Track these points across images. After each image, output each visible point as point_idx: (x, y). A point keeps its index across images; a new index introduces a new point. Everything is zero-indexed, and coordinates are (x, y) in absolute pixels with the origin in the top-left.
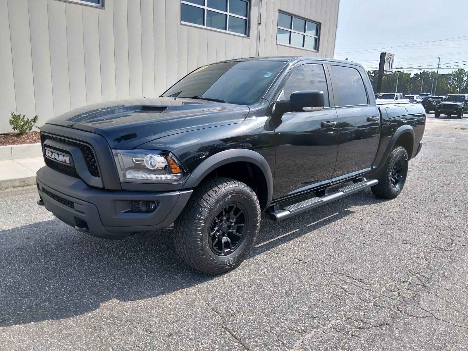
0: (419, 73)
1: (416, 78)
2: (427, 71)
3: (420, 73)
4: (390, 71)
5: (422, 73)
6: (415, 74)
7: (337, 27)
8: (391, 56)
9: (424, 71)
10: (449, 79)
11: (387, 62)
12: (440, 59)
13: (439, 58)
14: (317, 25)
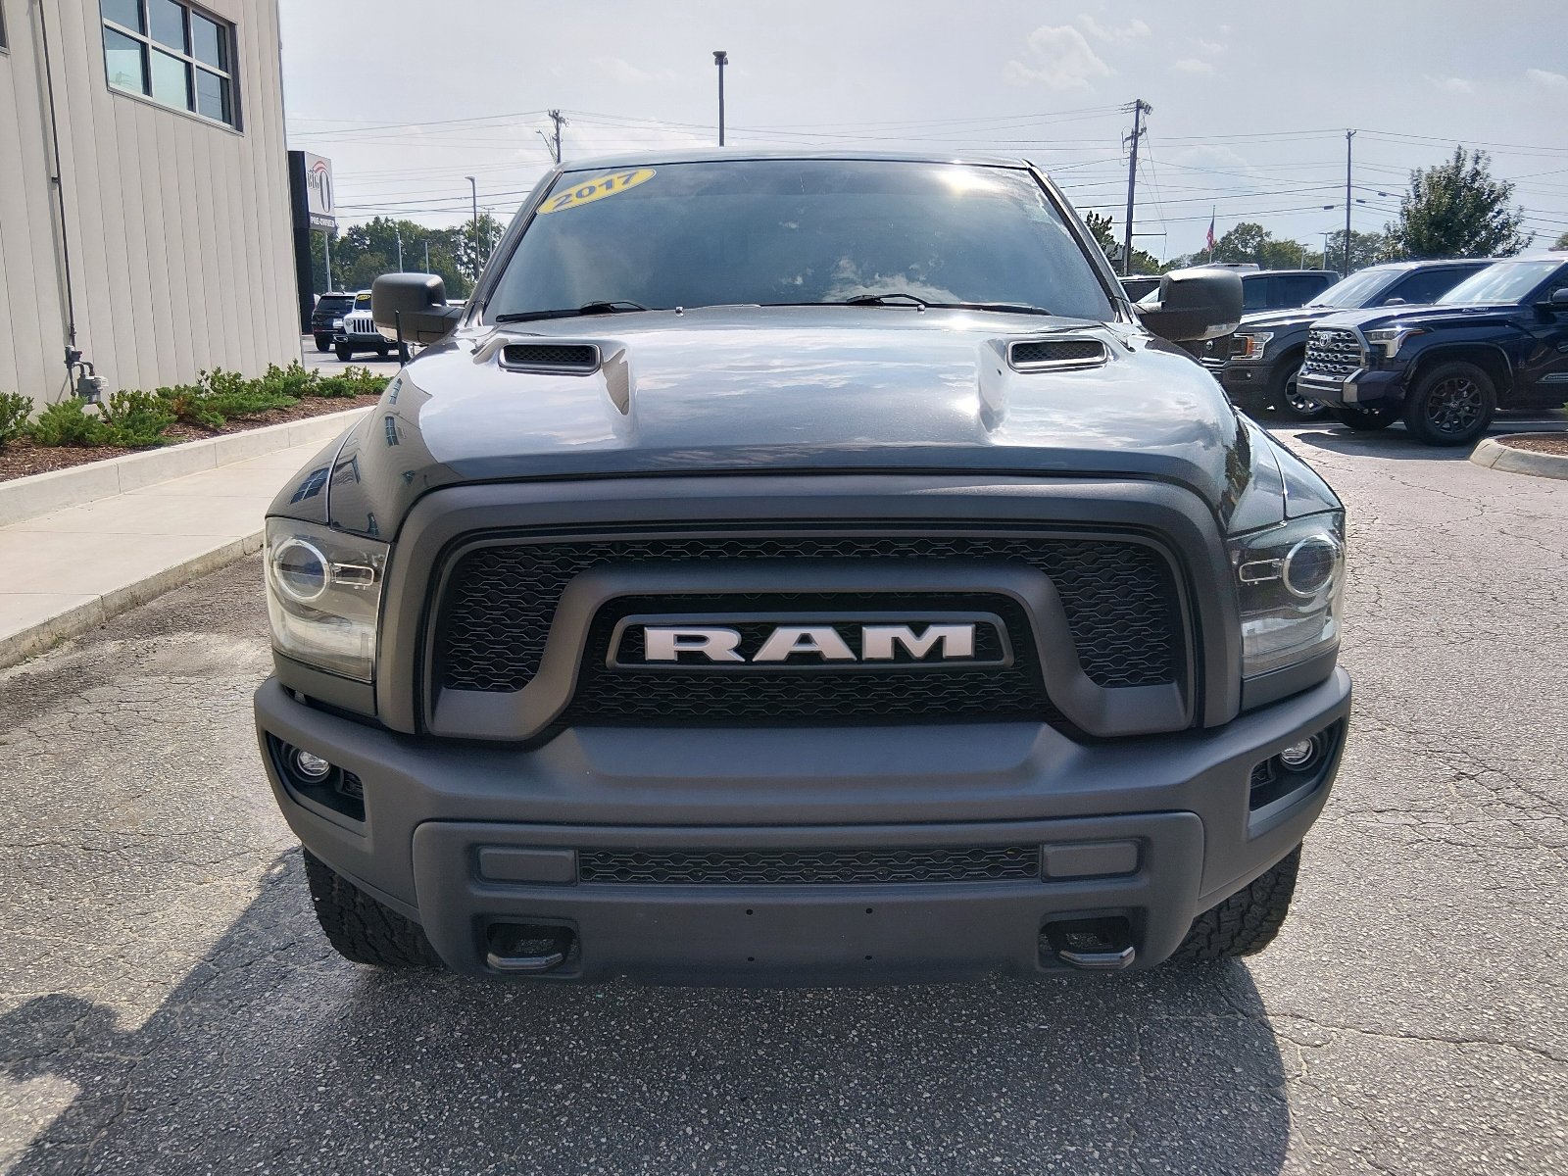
0: (363, 226)
1: (357, 241)
2: (387, 220)
3: (368, 225)
4: (328, 214)
5: (371, 224)
6: (350, 229)
7: (280, 48)
8: (323, 164)
9: (377, 219)
10: (456, 246)
11: (314, 185)
12: (476, 183)
13: (472, 180)
14: (220, 30)
